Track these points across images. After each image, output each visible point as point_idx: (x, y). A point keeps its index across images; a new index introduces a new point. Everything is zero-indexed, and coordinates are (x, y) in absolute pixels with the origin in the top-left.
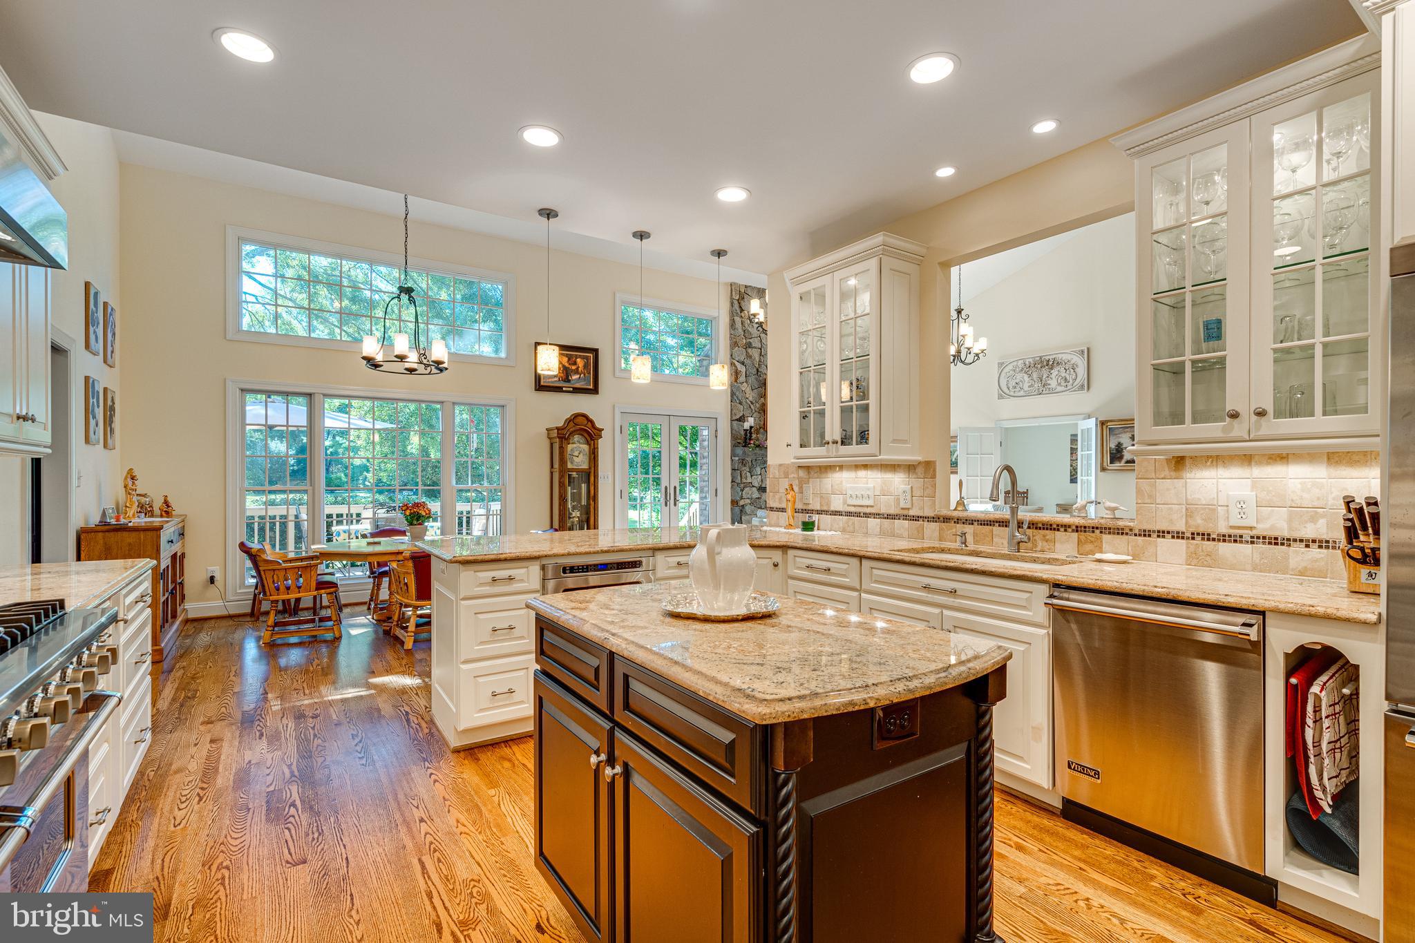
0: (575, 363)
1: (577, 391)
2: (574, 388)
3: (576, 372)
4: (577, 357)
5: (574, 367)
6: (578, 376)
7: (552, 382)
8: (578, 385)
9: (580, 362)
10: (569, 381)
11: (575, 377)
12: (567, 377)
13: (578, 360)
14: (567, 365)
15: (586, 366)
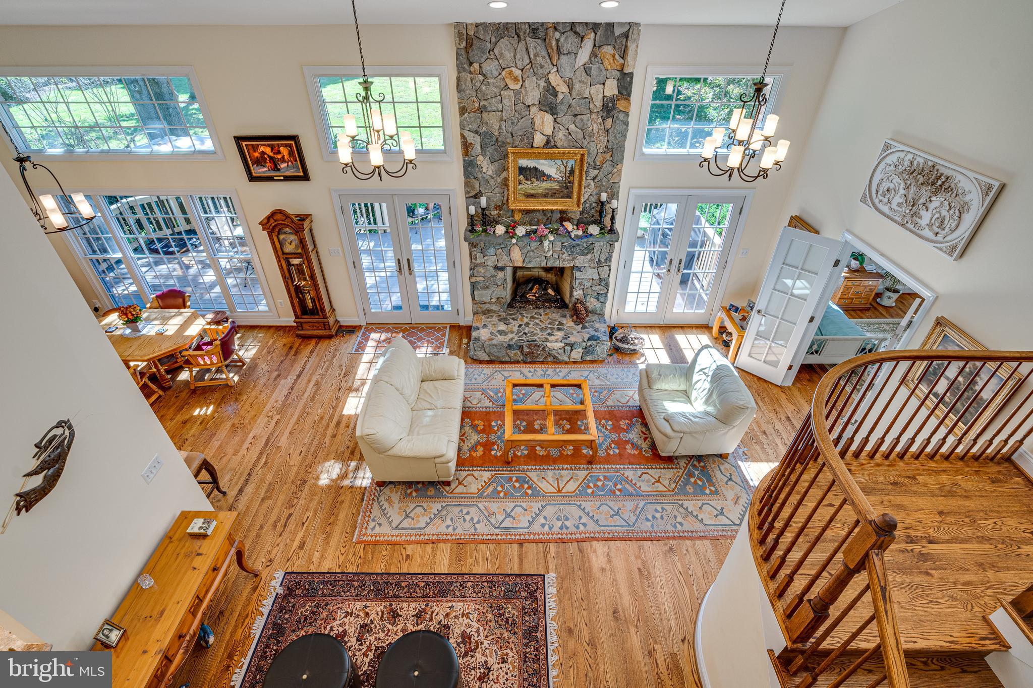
0: (279, 152)
1: (287, 179)
2: (284, 176)
3: (283, 160)
4: (279, 146)
5: (279, 156)
6: (286, 165)
7: (264, 172)
8: (288, 173)
9: (284, 151)
10: (278, 170)
11: (284, 165)
12: (276, 166)
13: (282, 149)
14: (271, 154)
15: (291, 153)
